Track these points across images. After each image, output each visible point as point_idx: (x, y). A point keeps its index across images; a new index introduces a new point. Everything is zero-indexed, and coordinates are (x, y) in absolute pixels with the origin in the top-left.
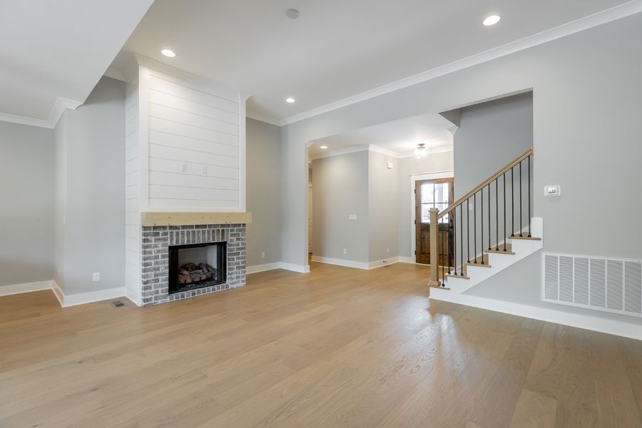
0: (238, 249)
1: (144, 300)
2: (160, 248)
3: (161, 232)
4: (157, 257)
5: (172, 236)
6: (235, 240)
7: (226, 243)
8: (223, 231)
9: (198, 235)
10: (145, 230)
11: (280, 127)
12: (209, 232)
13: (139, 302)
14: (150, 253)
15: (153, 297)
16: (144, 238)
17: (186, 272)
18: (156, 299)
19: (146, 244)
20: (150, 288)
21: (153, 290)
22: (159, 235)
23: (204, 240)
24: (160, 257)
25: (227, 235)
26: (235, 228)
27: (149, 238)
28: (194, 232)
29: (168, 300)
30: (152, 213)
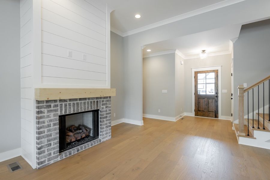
0: (107, 114)
1: (39, 164)
2: (52, 118)
3: (52, 105)
4: (49, 126)
5: (61, 107)
6: (105, 107)
7: (99, 110)
8: (97, 102)
9: (81, 106)
10: (38, 104)
11: (123, 37)
12: (88, 103)
13: (34, 164)
14: (44, 122)
15: (46, 159)
16: (37, 110)
17: (71, 134)
18: (49, 160)
19: (40, 115)
20: (44, 152)
21: (46, 153)
22: (51, 107)
23: (85, 109)
24: (52, 125)
25: (100, 104)
26: (105, 100)
27: (42, 110)
28: (78, 104)
29: (59, 159)
30: (45, 89)
